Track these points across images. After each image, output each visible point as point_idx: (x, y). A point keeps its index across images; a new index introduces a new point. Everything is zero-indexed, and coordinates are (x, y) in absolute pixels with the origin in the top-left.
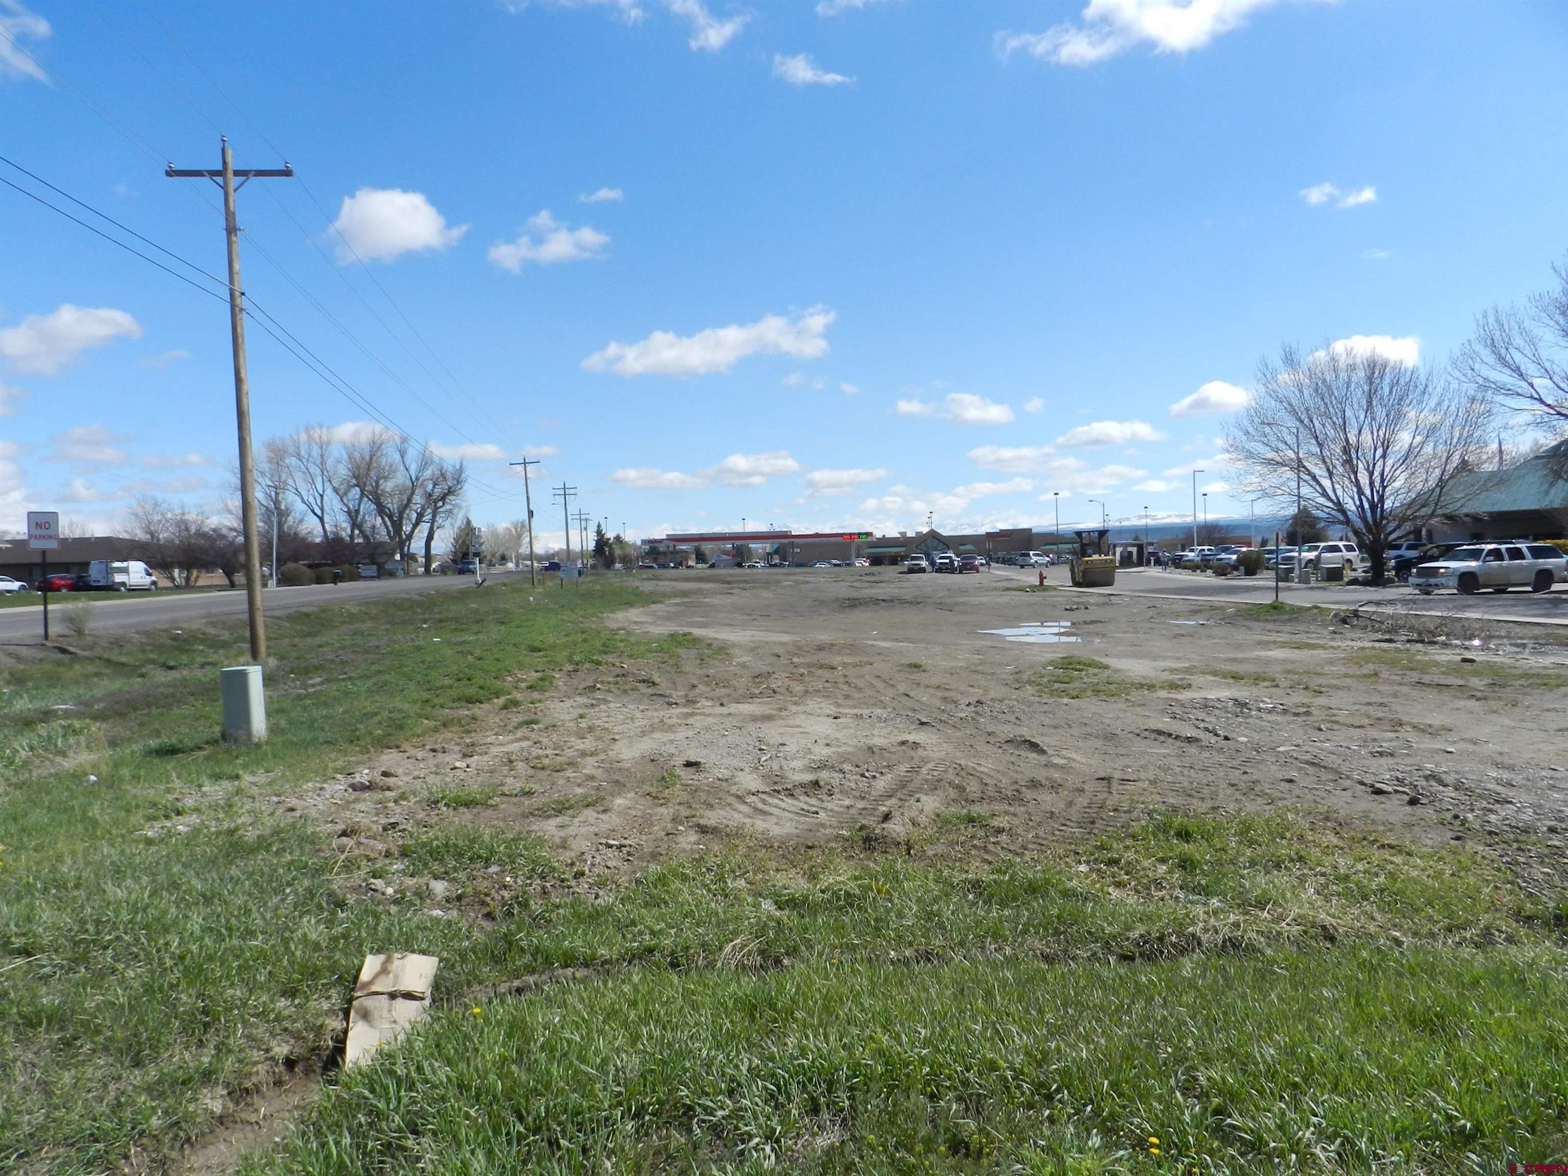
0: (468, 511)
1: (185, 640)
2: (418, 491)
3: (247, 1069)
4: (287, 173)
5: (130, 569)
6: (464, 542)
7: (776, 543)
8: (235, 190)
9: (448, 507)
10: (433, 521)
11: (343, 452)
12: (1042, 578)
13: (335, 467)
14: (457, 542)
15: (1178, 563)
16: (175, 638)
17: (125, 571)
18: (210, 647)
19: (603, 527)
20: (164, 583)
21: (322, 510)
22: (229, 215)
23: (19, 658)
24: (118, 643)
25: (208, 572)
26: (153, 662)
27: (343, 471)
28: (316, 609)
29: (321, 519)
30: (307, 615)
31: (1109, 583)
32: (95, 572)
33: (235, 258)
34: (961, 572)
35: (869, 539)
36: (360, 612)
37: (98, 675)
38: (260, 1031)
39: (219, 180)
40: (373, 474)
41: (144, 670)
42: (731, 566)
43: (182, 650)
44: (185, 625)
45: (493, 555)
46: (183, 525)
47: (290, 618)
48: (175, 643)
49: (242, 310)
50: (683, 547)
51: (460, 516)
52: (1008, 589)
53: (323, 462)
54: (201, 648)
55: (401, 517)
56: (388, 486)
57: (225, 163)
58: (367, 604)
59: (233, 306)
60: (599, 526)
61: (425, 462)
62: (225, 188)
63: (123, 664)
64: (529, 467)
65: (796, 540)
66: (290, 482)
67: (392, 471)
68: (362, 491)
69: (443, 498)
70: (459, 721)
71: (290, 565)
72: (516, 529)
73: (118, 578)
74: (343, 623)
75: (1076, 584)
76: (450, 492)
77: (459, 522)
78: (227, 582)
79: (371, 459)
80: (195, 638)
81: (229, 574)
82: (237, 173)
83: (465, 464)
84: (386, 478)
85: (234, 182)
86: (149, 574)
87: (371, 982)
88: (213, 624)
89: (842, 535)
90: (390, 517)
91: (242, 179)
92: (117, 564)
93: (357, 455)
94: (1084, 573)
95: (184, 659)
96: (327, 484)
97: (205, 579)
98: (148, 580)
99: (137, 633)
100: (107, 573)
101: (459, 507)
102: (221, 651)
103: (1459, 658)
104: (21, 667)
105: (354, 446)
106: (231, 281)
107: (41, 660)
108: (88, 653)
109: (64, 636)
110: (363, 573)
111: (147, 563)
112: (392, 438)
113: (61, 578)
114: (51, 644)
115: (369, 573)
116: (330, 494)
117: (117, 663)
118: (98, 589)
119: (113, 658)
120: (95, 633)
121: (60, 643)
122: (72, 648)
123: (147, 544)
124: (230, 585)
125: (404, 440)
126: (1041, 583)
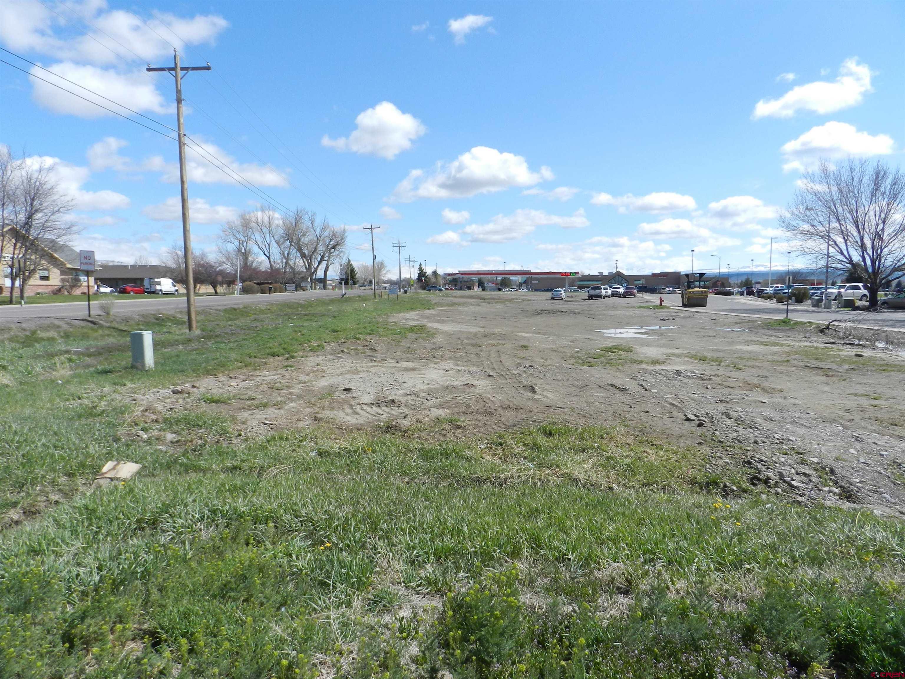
0: (349, 255)
1: (163, 320)
2: (321, 243)
3: (36, 503)
4: (208, 68)
5: (164, 283)
7: (525, 277)
8: (181, 79)
9: (337, 253)
10: (328, 261)
13: (276, 229)
14: (342, 272)
15: (761, 294)
16: (158, 319)
17: (159, 283)
18: (175, 324)
19: (423, 267)
20: (183, 290)
21: (269, 253)
22: (178, 92)
23: (71, 325)
24: (126, 320)
25: (204, 286)
27: (281, 231)
28: (241, 306)
29: (269, 258)
30: (235, 309)
31: (703, 305)
32: (146, 284)
33: (181, 116)
34: (625, 297)
35: (577, 276)
36: (267, 309)
37: (108, 335)
38: (49, 489)
39: (173, 72)
40: (297, 233)
42: (492, 289)
44: (164, 312)
45: (365, 280)
47: (226, 311)
49: (184, 144)
50: (474, 278)
51: (344, 258)
52: (640, 307)
53: (270, 227)
54: (170, 324)
55: (312, 259)
56: (305, 240)
57: (176, 64)
58: (272, 304)
59: (180, 142)
60: (420, 265)
61: (325, 227)
62: (176, 77)
63: (125, 331)
64: (374, 230)
65: (534, 276)
66: (253, 237)
67: (307, 232)
68: (291, 243)
69: (334, 247)
70: (254, 364)
71: (248, 283)
73: (158, 287)
74: (253, 314)
75: (684, 305)
76: (337, 244)
77: (344, 261)
78: (213, 291)
79: (296, 225)
80: (169, 319)
81: (214, 287)
82: (182, 69)
84: (304, 235)
85: (180, 73)
86: (174, 286)
87: (106, 473)
89: (560, 273)
90: (306, 258)
91: (185, 72)
92: (156, 280)
93: (288, 223)
94: (689, 298)
96: (272, 239)
97: (203, 289)
98: (173, 289)
100: (153, 284)
101: (344, 253)
102: (179, 326)
103: (854, 353)
104: (71, 330)
105: (286, 217)
106: (179, 129)
107: (83, 327)
108: (108, 325)
109: (100, 315)
110: (288, 289)
111: (173, 280)
112: (307, 213)
113: (131, 287)
114: (90, 319)
115: (291, 289)
116: (274, 244)
117: (122, 330)
118: (149, 293)
119: (121, 328)
120: (117, 315)
121: (96, 318)
122: (100, 322)
123: (174, 269)
124: (216, 293)
125: (314, 214)
126: (661, 304)
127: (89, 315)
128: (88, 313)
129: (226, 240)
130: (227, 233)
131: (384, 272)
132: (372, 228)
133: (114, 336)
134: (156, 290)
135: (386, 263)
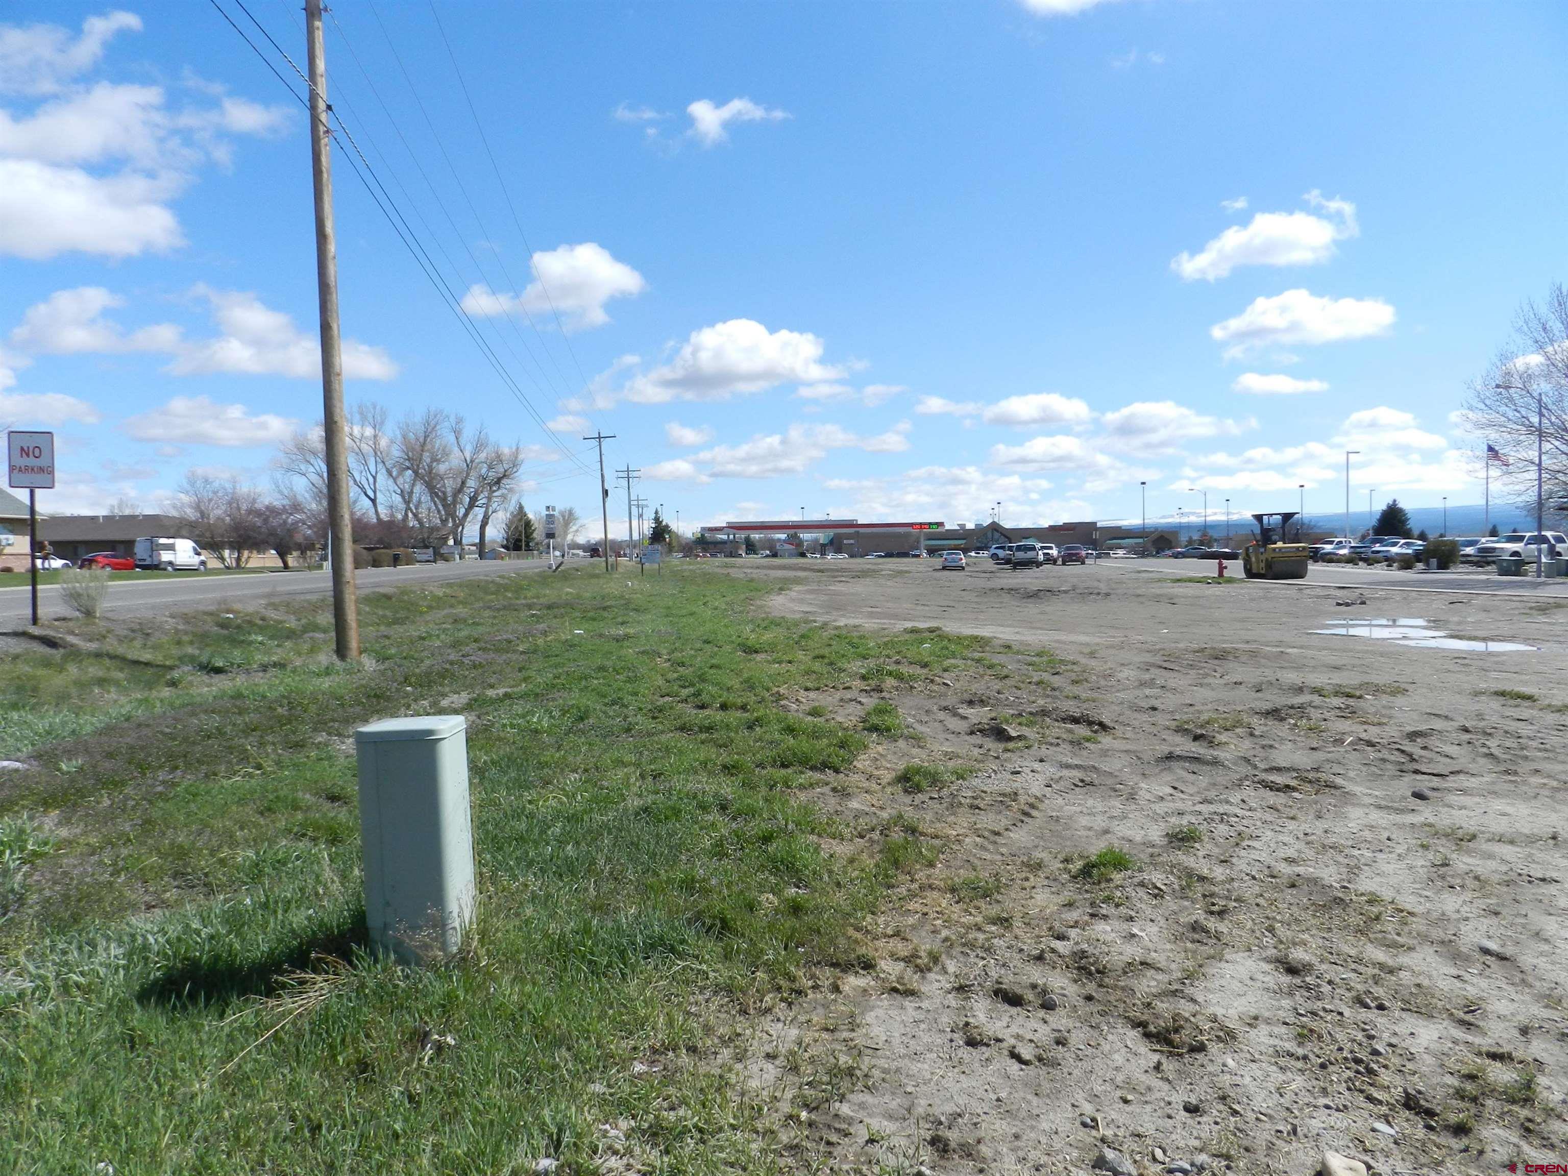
0: (520, 497)
1: (239, 627)
2: (473, 474)
5: (177, 548)
6: (516, 528)
7: (831, 532)
9: (502, 491)
10: (487, 506)
11: (398, 432)
12: (1221, 568)
13: (389, 447)
14: (509, 528)
16: (224, 625)
17: (171, 548)
18: (272, 638)
20: (214, 563)
21: (375, 492)
24: (142, 631)
25: (259, 552)
26: (192, 659)
27: (396, 453)
28: (394, 590)
29: (374, 501)
32: (141, 551)
35: (940, 529)
37: (101, 682)
40: (426, 455)
41: (176, 674)
42: (791, 555)
43: (234, 642)
44: (237, 606)
46: (233, 501)
48: (225, 632)
49: (327, 131)
51: (514, 501)
53: (376, 444)
54: (260, 638)
55: (454, 503)
56: (441, 469)
60: (656, 513)
61: (479, 446)
63: (147, 664)
67: (446, 454)
68: (415, 474)
69: (498, 481)
72: (563, 517)
73: (166, 556)
74: (430, 607)
76: (506, 475)
77: (512, 506)
78: (280, 563)
79: (425, 440)
80: (252, 624)
81: (282, 555)
83: (521, 446)
84: (440, 459)
86: (198, 554)
88: (275, 607)
89: (910, 525)
90: (444, 500)
92: (163, 541)
93: (411, 436)
94: (1268, 562)
95: (237, 654)
96: (380, 466)
97: (255, 560)
98: (196, 560)
99: (172, 616)
100: (152, 551)
101: (511, 490)
102: (288, 644)
105: (408, 426)
108: (93, 646)
109: (64, 619)
110: (419, 557)
111: (195, 542)
112: (448, 417)
113: (106, 556)
114: (35, 630)
115: (425, 557)
116: (382, 478)
117: (137, 663)
118: (145, 567)
119: (132, 655)
120: (109, 615)
121: (56, 629)
122: (70, 639)
123: (196, 522)
124: (286, 567)
125: (459, 421)
126: (1221, 574)
127: (35, 620)
128: (29, 612)
129: (289, 470)
130: (294, 457)
131: (574, 528)
132: (599, 438)
133: (117, 683)
134: (161, 562)
135: (578, 512)
